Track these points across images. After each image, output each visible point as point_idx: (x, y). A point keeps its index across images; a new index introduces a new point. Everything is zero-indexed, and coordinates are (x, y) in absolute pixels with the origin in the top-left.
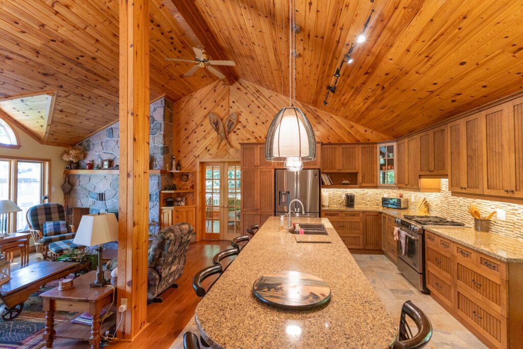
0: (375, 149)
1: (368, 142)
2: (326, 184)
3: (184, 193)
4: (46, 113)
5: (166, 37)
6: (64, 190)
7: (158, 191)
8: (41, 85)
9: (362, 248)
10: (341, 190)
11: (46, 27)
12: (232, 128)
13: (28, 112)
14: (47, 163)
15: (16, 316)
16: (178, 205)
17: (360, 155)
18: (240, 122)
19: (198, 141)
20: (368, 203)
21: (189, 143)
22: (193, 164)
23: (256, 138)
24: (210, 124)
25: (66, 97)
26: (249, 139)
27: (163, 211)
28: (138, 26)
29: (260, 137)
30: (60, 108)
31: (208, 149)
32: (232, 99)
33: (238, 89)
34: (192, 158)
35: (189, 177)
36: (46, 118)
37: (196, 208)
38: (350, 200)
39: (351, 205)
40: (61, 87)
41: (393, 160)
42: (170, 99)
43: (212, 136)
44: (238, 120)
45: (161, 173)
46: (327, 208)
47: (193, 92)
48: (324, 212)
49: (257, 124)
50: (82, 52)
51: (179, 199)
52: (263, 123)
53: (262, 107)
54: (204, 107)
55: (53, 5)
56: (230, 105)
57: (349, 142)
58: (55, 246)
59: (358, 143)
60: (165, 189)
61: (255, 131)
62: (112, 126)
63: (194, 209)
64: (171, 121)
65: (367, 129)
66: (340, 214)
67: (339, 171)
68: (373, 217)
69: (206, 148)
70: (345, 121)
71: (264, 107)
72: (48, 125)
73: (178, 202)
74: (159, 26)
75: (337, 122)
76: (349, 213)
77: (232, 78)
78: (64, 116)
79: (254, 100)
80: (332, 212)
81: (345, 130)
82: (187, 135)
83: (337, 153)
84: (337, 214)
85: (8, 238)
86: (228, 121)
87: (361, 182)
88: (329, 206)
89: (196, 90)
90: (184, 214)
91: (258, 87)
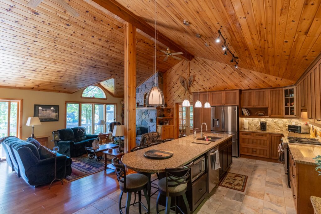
0: (281, 91)
1: (279, 86)
2: (245, 115)
3: (169, 119)
4: (113, 85)
5: (152, 47)
6: (122, 117)
7: (156, 117)
8: (110, 75)
9: (269, 157)
10: (258, 119)
11: (109, 55)
12: (191, 84)
13: (109, 85)
14: (116, 105)
15: (100, 160)
16: (166, 125)
17: (269, 96)
18: (195, 80)
19: (175, 92)
20: (279, 128)
21: (171, 93)
22: (172, 104)
23: (204, 88)
24: (180, 83)
25: (119, 78)
26: (200, 89)
27: (158, 127)
28: (131, 52)
29: (206, 88)
30: (117, 83)
31: (180, 96)
32: (191, 69)
33: (194, 62)
34: (172, 101)
35: (171, 110)
36: (114, 87)
37: (174, 126)
38: (263, 126)
39: (263, 129)
40: (117, 75)
41: (293, 98)
42: (161, 72)
43: (181, 89)
44: (194, 79)
45: (157, 109)
46: (247, 130)
47: (172, 67)
48: (241, 132)
49: (204, 81)
50: (121, 60)
51: (166, 122)
52: (208, 80)
53: (207, 71)
54: (177, 74)
55: (109, 48)
56: (190, 72)
57: (263, 87)
58: (116, 139)
59: (270, 87)
60: (159, 117)
61: (203, 84)
62: (138, 88)
63: (173, 127)
64: (162, 83)
65: (277, 78)
66: (252, 134)
67: (254, 107)
68: (277, 138)
69: (179, 95)
70: (260, 73)
71: (208, 70)
72: (115, 90)
73: (166, 123)
74: (148, 43)
75: (255, 75)
76: (259, 134)
77: (191, 57)
78: (119, 86)
79: (203, 67)
80: (247, 133)
81: (261, 80)
82: (170, 89)
83: (252, 95)
84: (250, 134)
85: (103, 134)
86: (189, 80)
87: (270, 114)
88: (248, 129)
89: (173, 66)
90: (168, 129)
91: (205, 60)
